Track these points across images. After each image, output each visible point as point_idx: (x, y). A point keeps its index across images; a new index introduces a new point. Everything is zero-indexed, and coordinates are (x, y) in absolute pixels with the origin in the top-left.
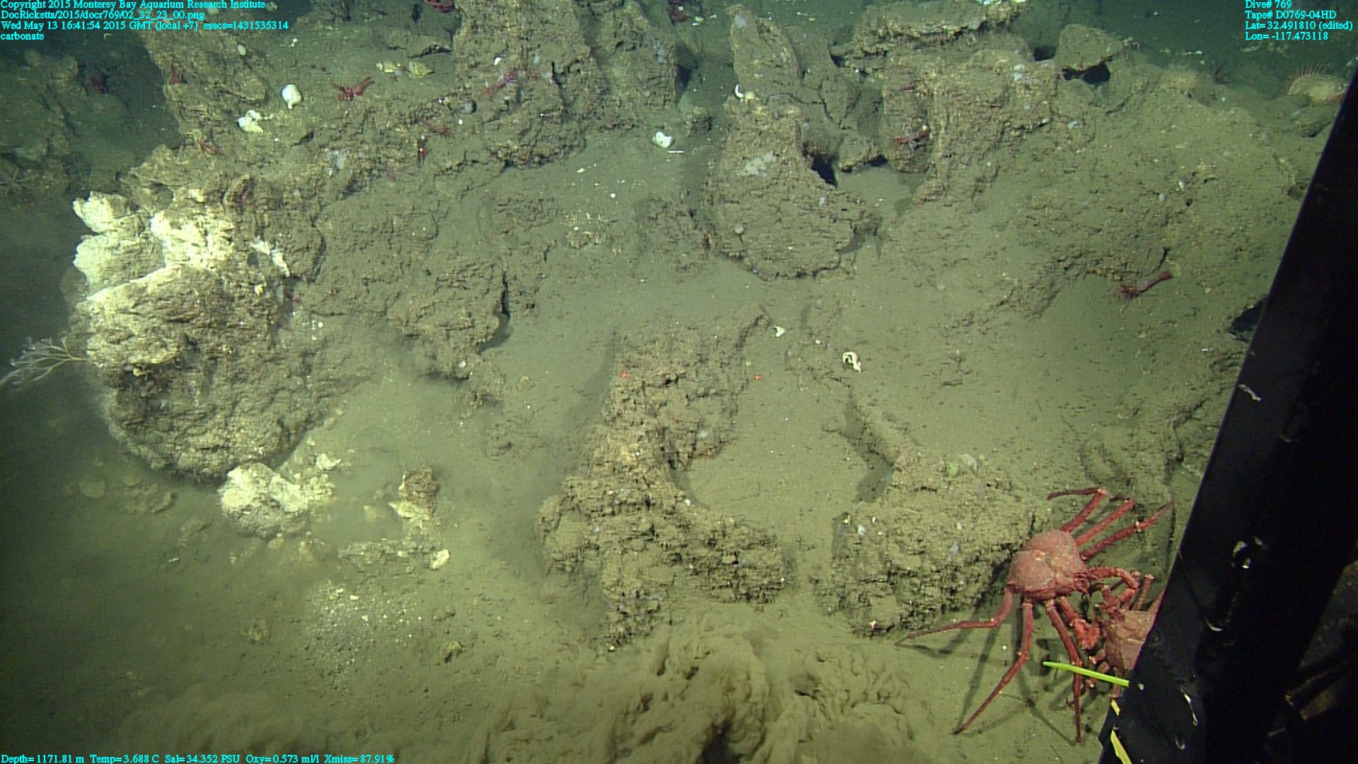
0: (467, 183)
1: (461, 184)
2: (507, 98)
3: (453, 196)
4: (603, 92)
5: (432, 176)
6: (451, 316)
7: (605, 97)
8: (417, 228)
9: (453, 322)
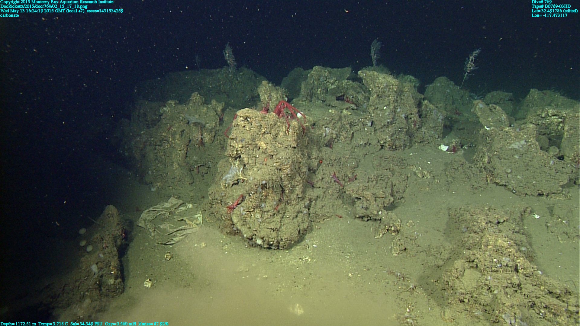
0: (367, 152)
1: (364, 151)
2: (388, 121)
3: (362, 155)
4: (419, 128)
5: (354, 147)
6: (377, 191)
7: (419, 130)
8: (351, 163)
9: (377, 194)
